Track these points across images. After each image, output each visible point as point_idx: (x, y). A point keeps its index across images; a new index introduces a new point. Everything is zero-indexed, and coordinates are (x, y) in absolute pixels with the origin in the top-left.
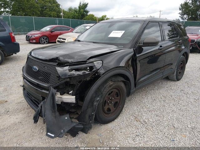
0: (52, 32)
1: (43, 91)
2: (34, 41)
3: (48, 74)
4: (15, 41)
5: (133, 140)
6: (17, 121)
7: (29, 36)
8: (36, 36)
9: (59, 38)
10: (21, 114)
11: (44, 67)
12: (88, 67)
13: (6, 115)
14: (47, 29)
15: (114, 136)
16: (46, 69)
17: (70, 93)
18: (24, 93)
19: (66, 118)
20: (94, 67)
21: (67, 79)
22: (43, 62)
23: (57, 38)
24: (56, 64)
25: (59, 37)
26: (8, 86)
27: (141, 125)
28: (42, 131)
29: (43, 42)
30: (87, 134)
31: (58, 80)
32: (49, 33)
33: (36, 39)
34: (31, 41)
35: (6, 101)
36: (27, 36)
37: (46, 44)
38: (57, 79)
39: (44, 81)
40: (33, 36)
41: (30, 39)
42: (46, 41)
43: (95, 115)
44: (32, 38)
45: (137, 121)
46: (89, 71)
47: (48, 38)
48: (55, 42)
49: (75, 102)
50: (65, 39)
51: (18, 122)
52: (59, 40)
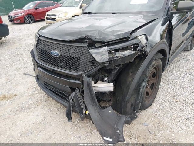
0: (36, 9)
1: (71, 81)
2: (19, 21)
3: (76, 59)
4: (3, 23)
5: (185, 125)
6: (40, 118)
7: (12, 16)
8: (19, 15)
9: (48, 15)
10: (40, 109)
11: (68, 50)
12: (131, 45)
13: (23, 112)
14: (30, 7)
15: (162, 123)
16: (72, 53)
17: (105, 80)
18: (40, 84)
19: (110, 112)
20: (139, 44)
21: (106, 63)
22: (65, 44)
23: (45, 15)
24: (86, 45)
25: (48, 13)
26: (10, 75)
27: (184, 105)
28: (76, 128)
29: (28, 21)
30: (130, 124)
31: (92, 65)
32: (33, 10)
33: (20, 19)
34: (15, 22)
35: (15, 95)
36: (9, 16)
37: (32, 23)
38: (90, 65)
39: (71, 69)
40: (17, 16)
41: (13, 19)
42: (32, 20)
43: (141, 103)
44: (15, 18)
45: (177, 102)
46: (133, 50)
47: (33, 16)
48: (44, 20)
49: (113, 91)
50: (55, 16)
51: (42, 120)
52: (48, 17)
